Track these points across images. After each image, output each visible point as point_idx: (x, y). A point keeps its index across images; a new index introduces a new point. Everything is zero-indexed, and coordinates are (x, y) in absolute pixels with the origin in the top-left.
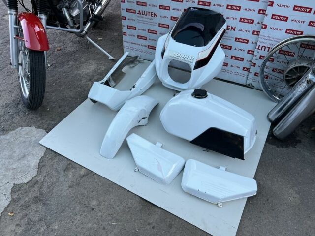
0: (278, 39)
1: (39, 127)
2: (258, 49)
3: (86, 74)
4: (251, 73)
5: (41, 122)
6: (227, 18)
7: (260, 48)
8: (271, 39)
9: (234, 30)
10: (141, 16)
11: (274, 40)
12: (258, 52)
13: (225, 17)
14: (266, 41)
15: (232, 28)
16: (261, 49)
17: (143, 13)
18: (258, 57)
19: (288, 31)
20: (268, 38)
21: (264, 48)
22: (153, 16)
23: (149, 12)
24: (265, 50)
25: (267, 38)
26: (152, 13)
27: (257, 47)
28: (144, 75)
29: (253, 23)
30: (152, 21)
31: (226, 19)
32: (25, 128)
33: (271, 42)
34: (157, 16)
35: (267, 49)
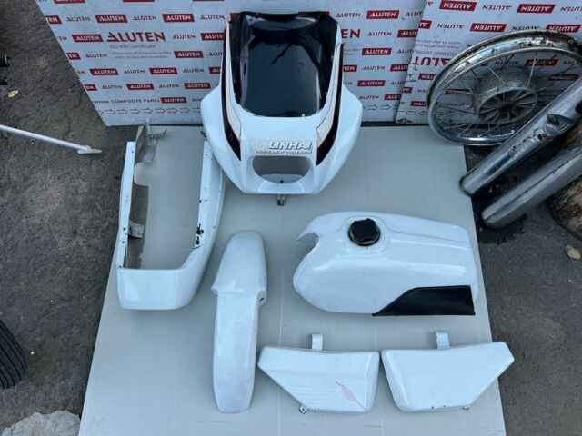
0: (454, 43)
1: (46, 409)
2: (416, 63)
3: (54, 219)
4: (403, 103)
5: (40, 395)
6: (339, 15)
7: (419, 62)
8: (441, 44)
9: (358, 35)
10: (121, 43)
11: (447, 44)
12: (416, 69)
13: (333, 15)
14: (430, 49)
15: (352, 32)
16: (422, 64)
17: (125, 37)
18: (416, 75)
19: (474, 27)
20: (435, 44)
21: (426, 61)
22: (154, 38)
23: (140, 34)
24: (429, 64)
25: (431, 44)
26: (146, 34)
27: (413, 61)
28: (204, 195)
29: (396, 17)
30: (154, 50)
31: (336, 19)
32: (18, 425)
33: (441, 50)
34: (163, 38)
35: (433, 62)
